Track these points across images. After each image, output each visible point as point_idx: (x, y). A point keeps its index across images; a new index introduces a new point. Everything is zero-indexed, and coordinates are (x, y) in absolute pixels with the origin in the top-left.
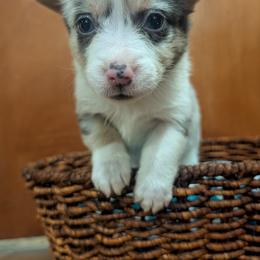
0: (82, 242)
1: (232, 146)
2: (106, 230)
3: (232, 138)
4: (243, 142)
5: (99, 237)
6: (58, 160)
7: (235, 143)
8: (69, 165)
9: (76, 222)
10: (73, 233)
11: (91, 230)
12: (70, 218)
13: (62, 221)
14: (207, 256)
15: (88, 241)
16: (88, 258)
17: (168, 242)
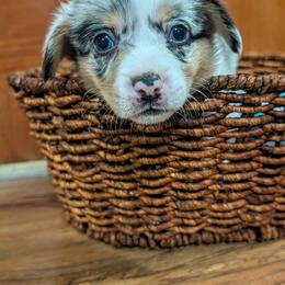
1: (260, 63)
2: (110, 147)
5: (102, 153)
7: (264, 59)
9: (75, 137)
10: (72, 149)
11: (93, 146)
12: (68, 132)
13: (60, 137)
14: (218, 176)
15: (89, 158)
16: (90, 176)
17: (176, 160)
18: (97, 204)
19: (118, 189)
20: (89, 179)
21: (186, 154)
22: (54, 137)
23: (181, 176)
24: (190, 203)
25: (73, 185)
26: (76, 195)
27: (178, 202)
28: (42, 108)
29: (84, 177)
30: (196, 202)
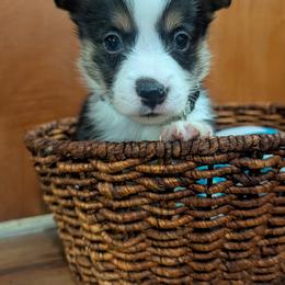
0: (130, 227)
2: (165, 212)
3: (242, 104)
4: (253, 108)
5: (152, 220)
6: (52, 129)
7: (244, 108)
8: (65, 132)
9: (123, 204)
10: (120, 217)
11: (143, 213)
12: (115, 199)
13: (100, 205)
14: (267, 231)
15: (136, 226)
16: (134, 245)
17: (233, 220)
18: (136, 276)
19: (166, 256)
20: (133, 249)
21: (244, 213)
22: (93, 205)
23: (235, 236)
24: (240, 262)
25: (108, 256)
26: (110, 266)
27: (228, 264)
28: (82, 174)
29: (127, 248)
30: (246, 261)
